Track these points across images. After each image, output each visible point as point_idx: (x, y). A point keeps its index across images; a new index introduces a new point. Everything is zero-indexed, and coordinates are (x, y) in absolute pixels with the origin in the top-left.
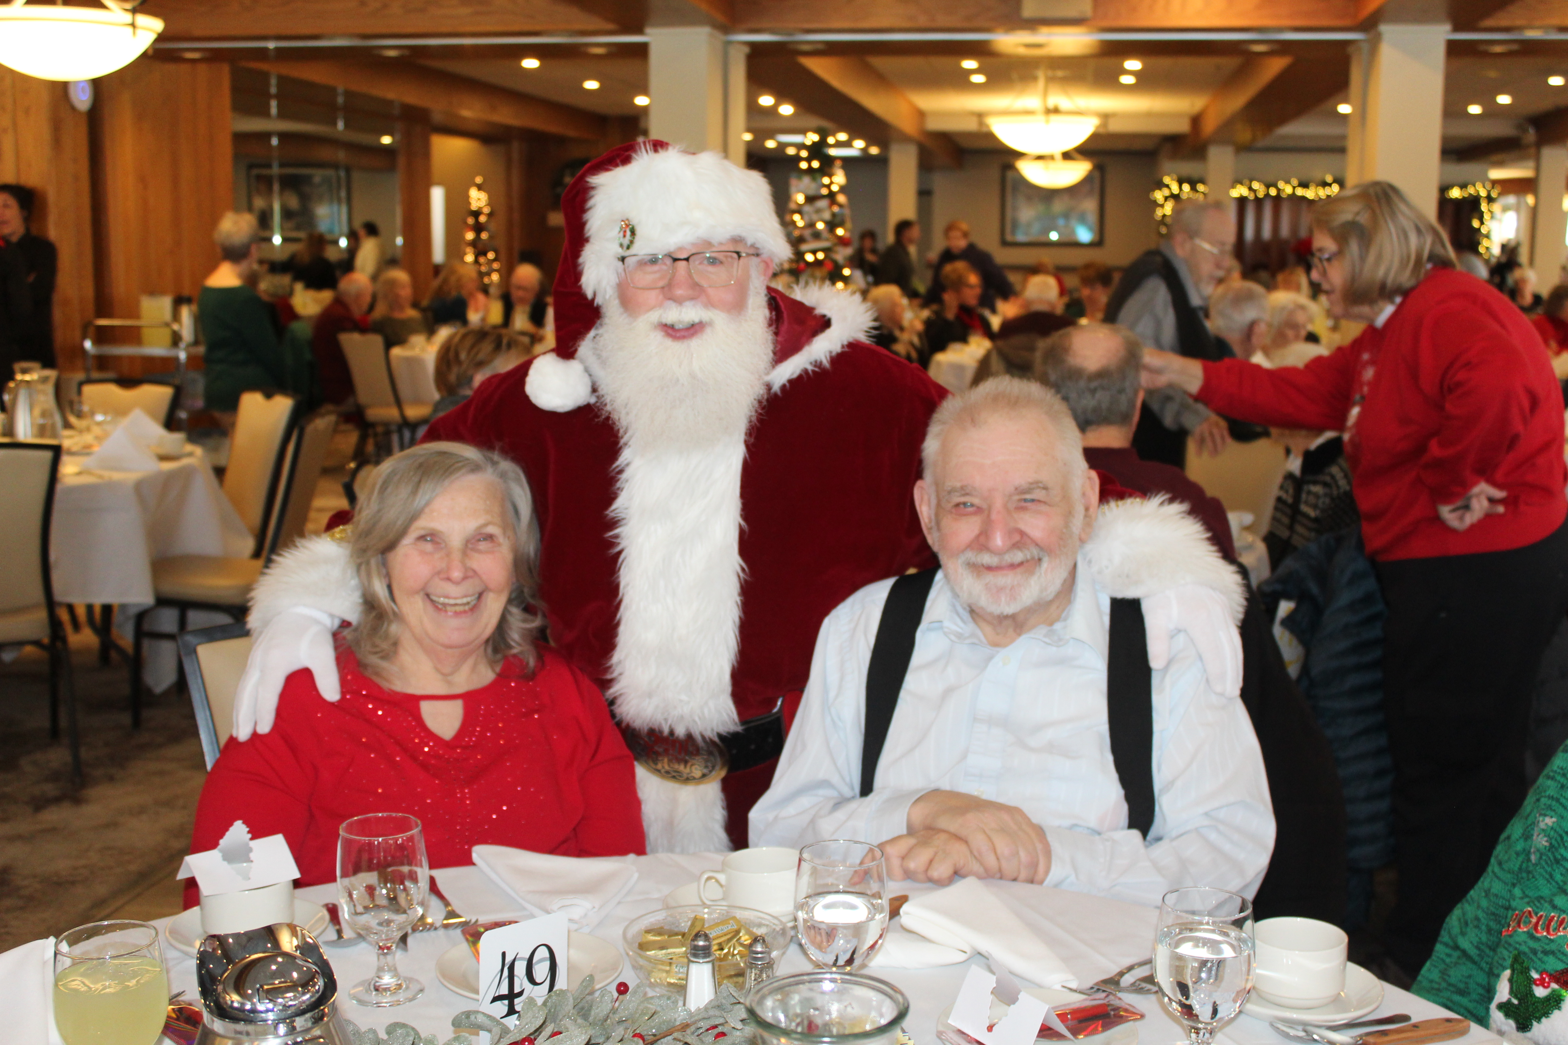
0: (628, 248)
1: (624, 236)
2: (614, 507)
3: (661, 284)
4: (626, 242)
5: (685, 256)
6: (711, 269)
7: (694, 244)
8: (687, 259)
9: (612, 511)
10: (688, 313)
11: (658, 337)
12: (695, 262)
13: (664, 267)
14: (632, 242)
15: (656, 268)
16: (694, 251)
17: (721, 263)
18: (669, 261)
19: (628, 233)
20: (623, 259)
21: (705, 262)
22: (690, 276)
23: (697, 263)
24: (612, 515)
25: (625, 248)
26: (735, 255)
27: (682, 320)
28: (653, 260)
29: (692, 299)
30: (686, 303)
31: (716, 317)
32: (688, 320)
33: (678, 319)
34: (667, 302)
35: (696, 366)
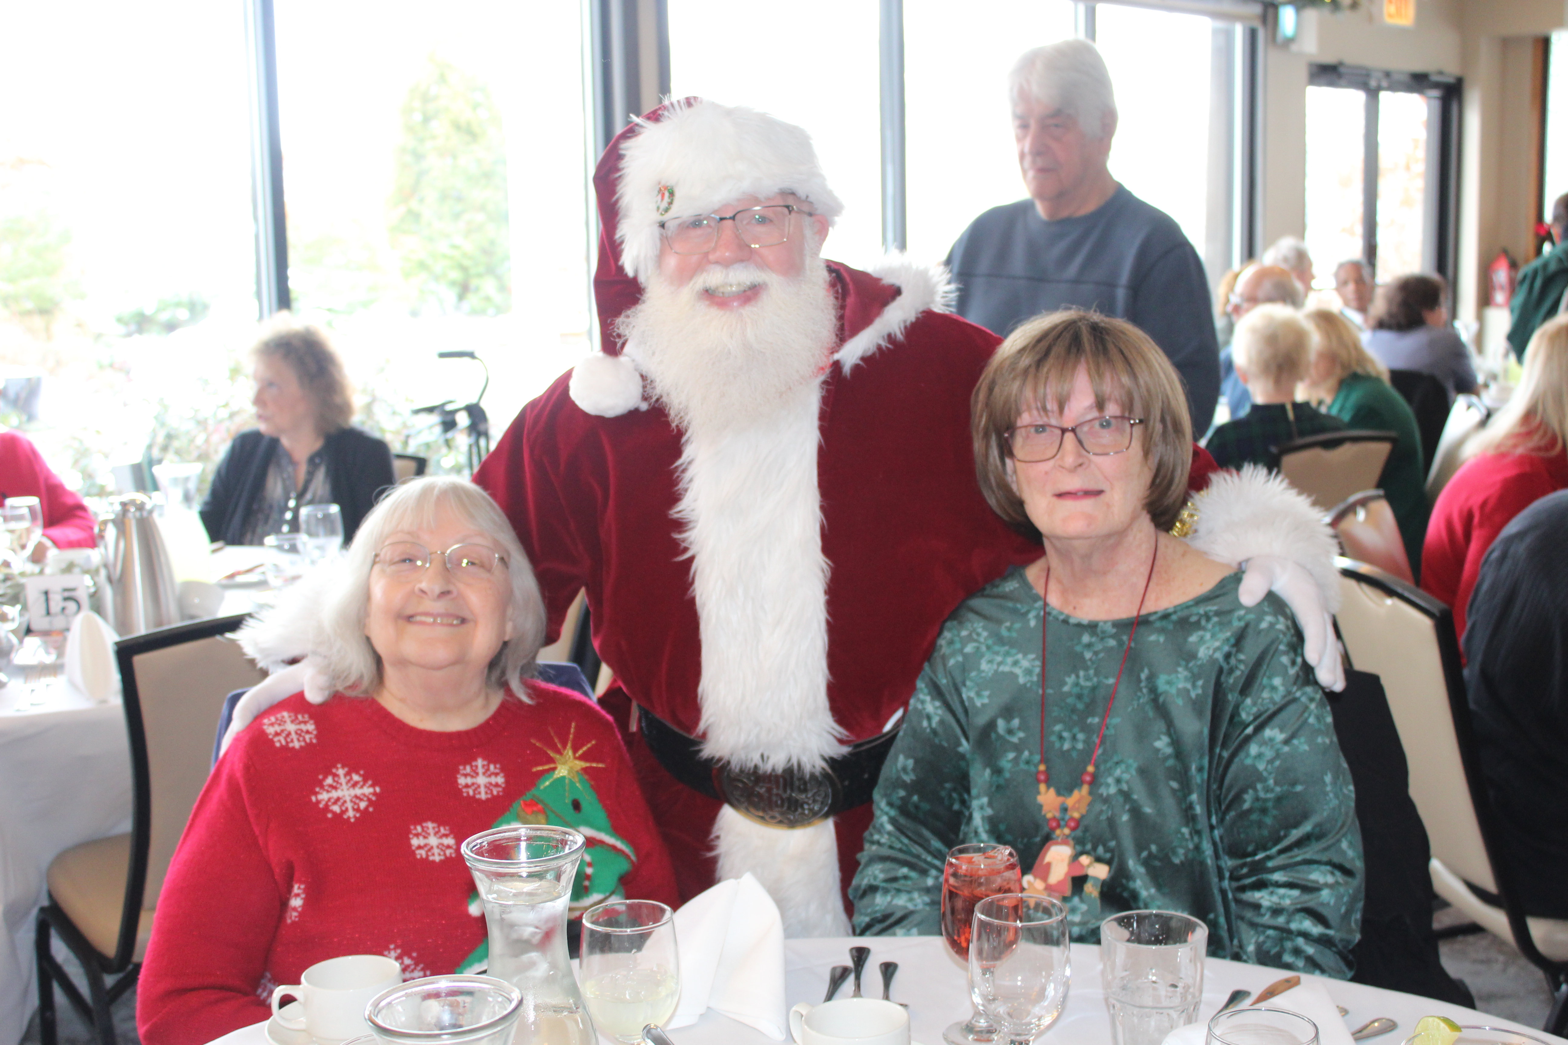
0: (667, 210)
1: (663, 199)
3: (705, 249)
5: (730, 214)
6: (758, 228)
7: (738, 200)
8: (733, 218)
9: (677, 512)
10: (737, 277)
12: (742, 222)
13: (709, 230)
14: (670, 204)
15: (699, 232)
16: (739, 209)
17: (771, 221)
18: (714, 223)
19: (667, 194)
22: (738, 236)
24: (678, 516)
25: (663, 212)
26: (786, 211)
27: (731, 286)
28: (696, 223)
29: (742, 261)
30: (736, 266)
31: (772, 279)
32: (739, 284)
33: (725, 285)
34: (713, 266)
35: (750, 335)
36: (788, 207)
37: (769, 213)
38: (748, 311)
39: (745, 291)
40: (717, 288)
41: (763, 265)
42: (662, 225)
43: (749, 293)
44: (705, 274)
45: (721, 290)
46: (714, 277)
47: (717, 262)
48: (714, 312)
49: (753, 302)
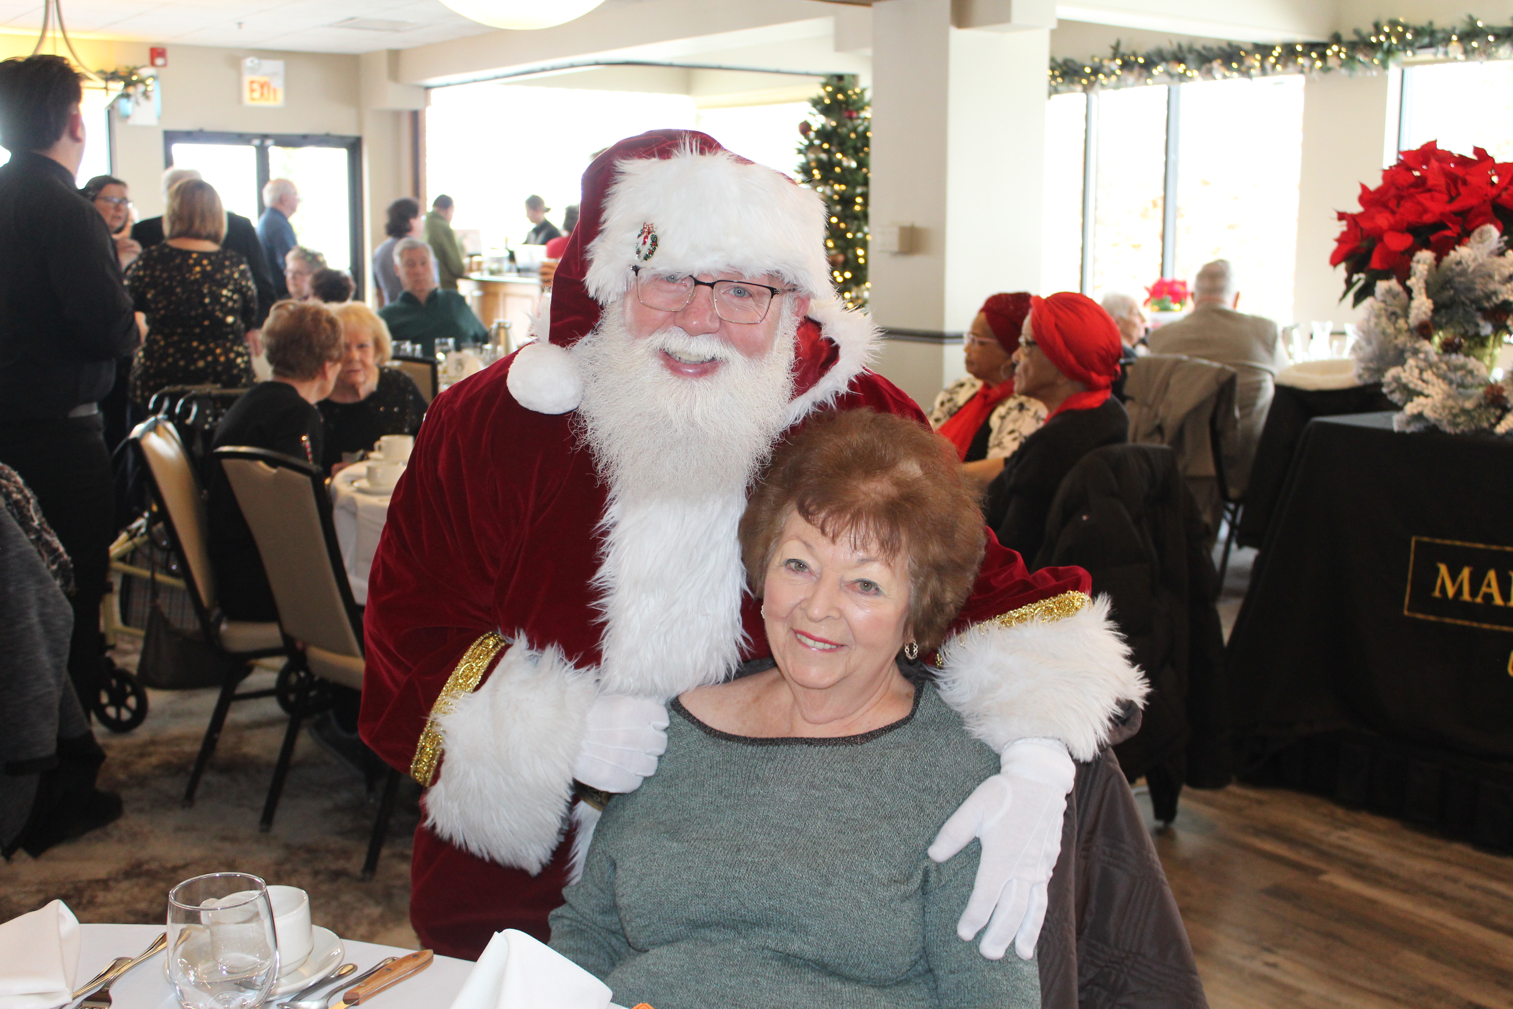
0: (646, 258)
1: (645, 243)
2: (597, 576)
3: (674, 308)
4: (645, 250)
5: (710, 280)
6: (737, 302)
8: (712, 285)
9: (595, 581)
10: (699, 346)
11: (655, 365)
12: (720, 289)
13: (683, 288)
14: (651, 252)
15: (673, 287)
16: (721, 277)
17: (752, 297)
18: (690, 283)
19: (649, 239)
20: (636, 269)
21: (732, 292)
22: (711, 305)
23: (722, 291)
24: (596, 584)
25: (642, 258)
26: (768, 291)
27: (690, 354)
28: (671, 277)
30: (701, 334)
31: (736, 358)
32: (698, 355)
33: (684, 351)
34: (677, 329)
35: (697, 411)
36: (771, 289)
38: (701, 385)
39: (702, 362)
40: (675, 353)
41: (730, 340)
43: (707, 365)
44: (666, 334)
45: (679, 355)
46: (676, 341)
47: (683, 326)
48: (667, 375)
49: (709, 377)
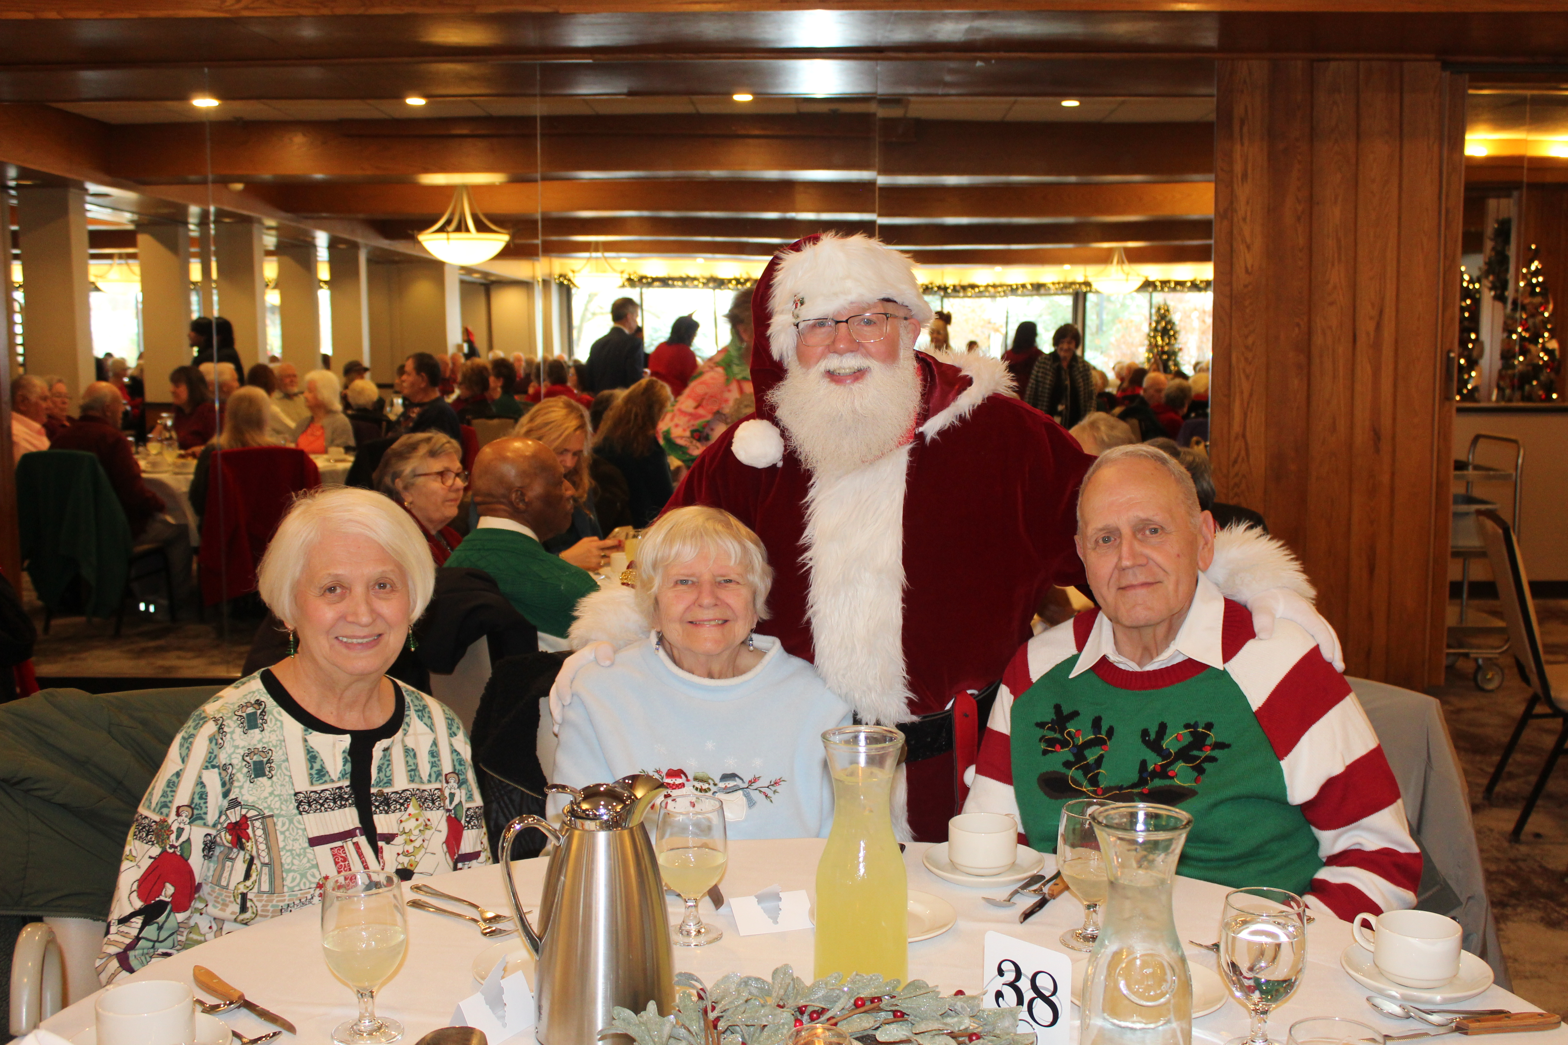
0: (799, 315)
3: (827, 342)
5: (845, 319)
6: (866, 328)
7: (851, 309)
8: (847, 321)
10: (849, 362)
11: (825, 382)
13: (830, 329)
14: (801, 311)
15: (823, 330)
16: (851, 315)
17: (874, 323)
18: (833, 324)
19: (799, 304)
21: (861, 323)
22: (850, 334)
23: (854, 324)
26: (884, 317)
27: (844, 369)
28: (820, 323)
29: (852, 351)
30: (848, 354)
31: (874, 365)
32: (850, 368)
33: (840, 368)
34: (832, 355)
35: (857, 404)
36: (885, 314)
37: (874, 318)
38: (857, 386)
39: (854, 373)
40: (835, 370)
41: (868, 354)
42: (797, 325)
43: (857, 374)
44: (826, 360)
45: (838, 371)
46: (834, 362)
47: (835, 352)
48: (833, 386)
49: (860, 381)
